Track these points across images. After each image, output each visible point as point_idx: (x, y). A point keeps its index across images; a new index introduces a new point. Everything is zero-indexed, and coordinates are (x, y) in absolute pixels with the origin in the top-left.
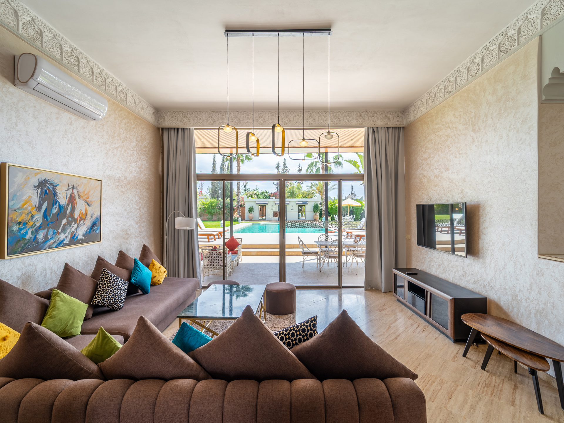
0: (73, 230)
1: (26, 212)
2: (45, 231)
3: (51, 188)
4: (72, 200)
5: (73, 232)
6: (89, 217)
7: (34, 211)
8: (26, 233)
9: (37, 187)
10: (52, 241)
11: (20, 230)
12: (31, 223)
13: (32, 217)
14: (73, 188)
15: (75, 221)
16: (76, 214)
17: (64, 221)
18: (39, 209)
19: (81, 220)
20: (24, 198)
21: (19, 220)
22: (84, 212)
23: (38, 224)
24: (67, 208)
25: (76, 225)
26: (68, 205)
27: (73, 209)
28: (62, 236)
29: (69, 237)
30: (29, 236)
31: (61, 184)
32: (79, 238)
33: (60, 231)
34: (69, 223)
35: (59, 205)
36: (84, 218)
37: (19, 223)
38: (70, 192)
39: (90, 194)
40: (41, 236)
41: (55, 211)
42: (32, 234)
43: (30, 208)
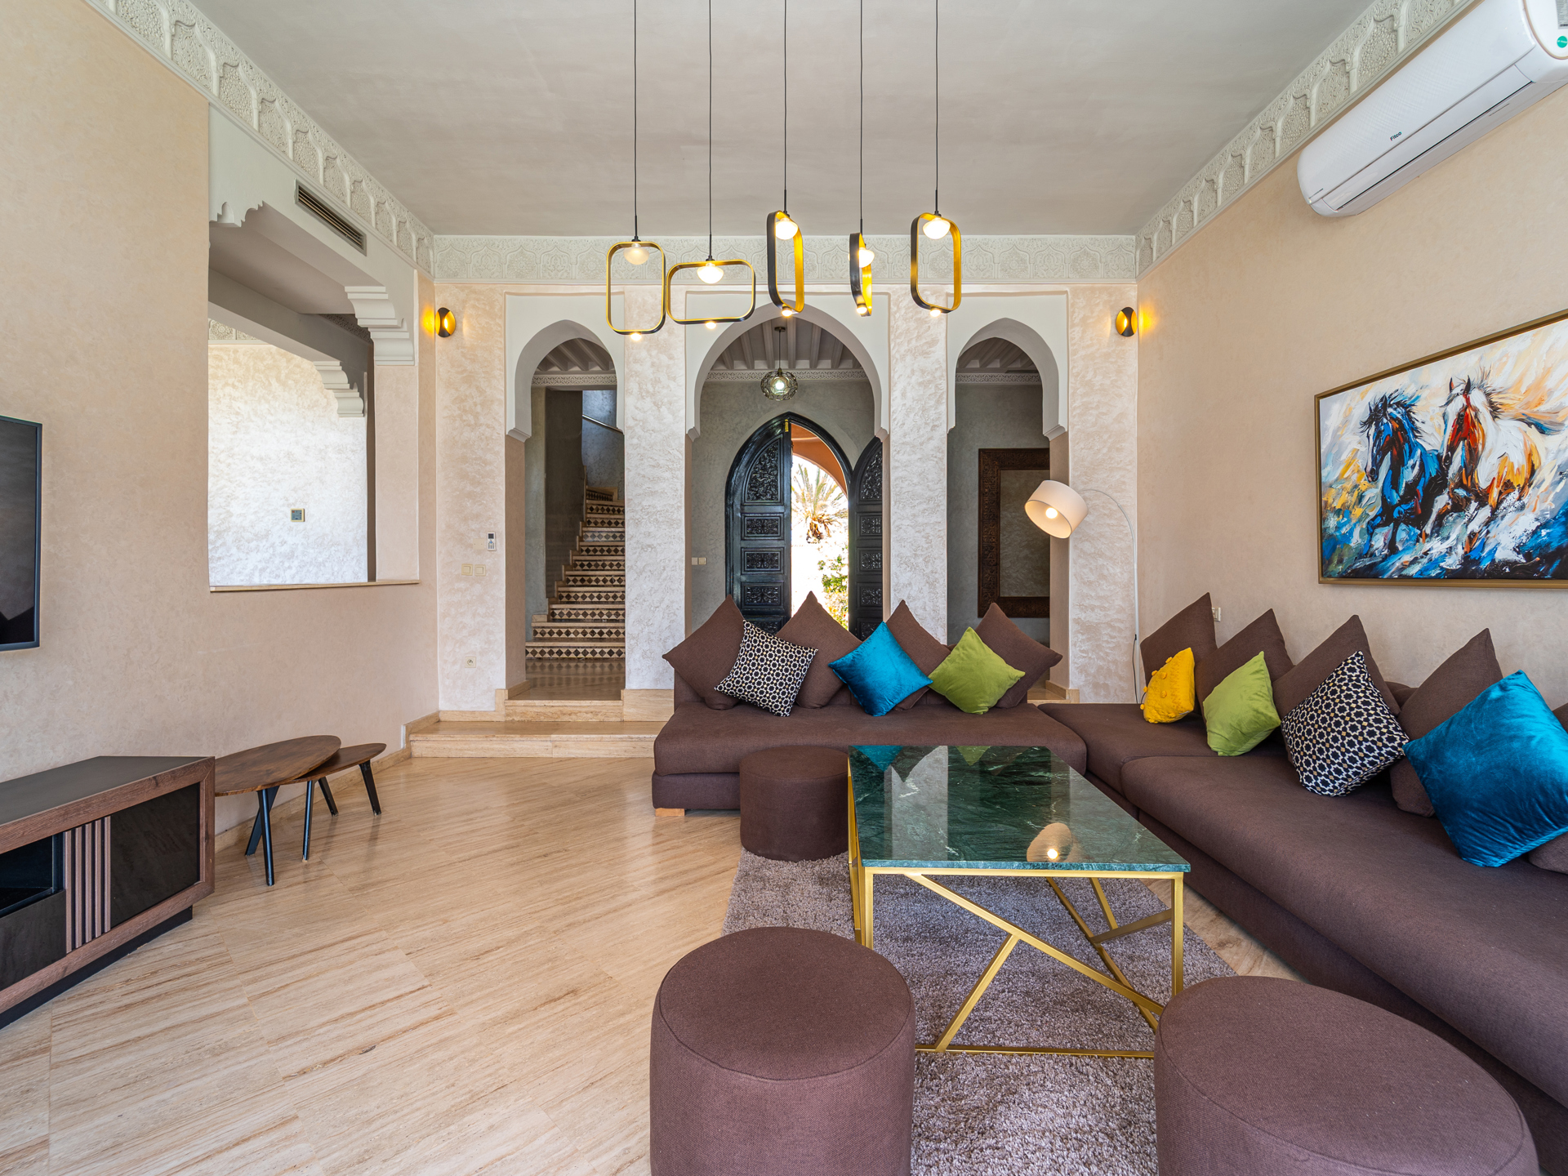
0: (1474, 526)
1: (1349, 485)
2: (1388, 530)
3: (1398, 413)
4: (1465, 429)
5: (1472, 536)
6: (1546, 474)
7: (1364, 484)
8: (1351, 532)
9: (1367, 423)
10: (1407, 558)
11: (1338, 528)
12: (1358, 512)
13: (1361, 498)
14: (1468, 388)
15: (1482, 498)
16: (1484, 475)
17: (1442, 501)
18: (1373, 475)
20: (1345, 456)
21: (1338, 505)
22: (1518, 459)
23: (1372, 514)
24: (1449, 459)
25: (1485, 512)
26: (1452, 448)
27: (1473, 458)
28: (1437, 546)
29: (1460, 551)
30: (1356, 540)
31: (1424, 394)
32: (1500, 555)
33: (1428, 529)
34: (1458, 506)
35: (1424, 453)
36: (1519, 481)
37: (1338, 512)
38: (1460, 402)
40: (1379, 542)
41: (1409, 475)
42: (1361, 536)
43: (1355, 477)
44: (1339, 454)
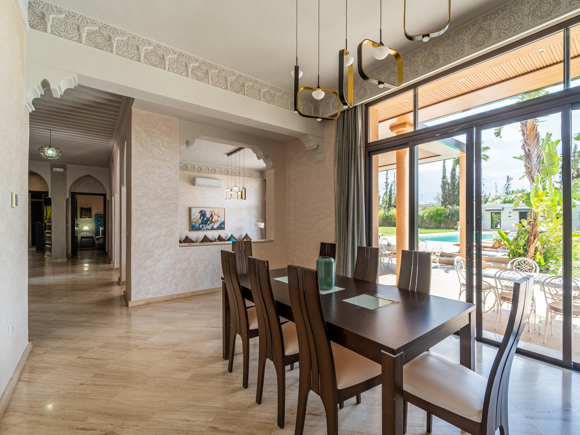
0: (212, 225)
1: (196, 219)
2: (202, 225)
3: (204, 212)
4: (212, 216)
5: (212, 226)
6: (219, 221)
7: (199, 219)
8: (196, 225)
9: (200, 212)
10: (205, 228)
11: (194, 224)
12: (198, 223)
13: (198, 221)
14: (212, 212)
15: (213, 222)
16: (213, 220)
17: (209, 222)
18: (200, 219)
19: (216, 222)
20: (196, 216)
21: (194, 221)
22: (217, 219)
23: (200, 223)
24: (210, 218)
25: (214, 224)
26: (210, 217)
27: (212, 218)
28: (208, 227)
29: (211, 227)
30: (197, 226)
31: (207, 211)
32: (215, 228)
33: (207, 225)
34: (211, 223)
35: (207, 217)
36: (217, 221)
37: (194, 222)
38: (211, 213)
39: (219, 213)
40: (201, 226)
41: (205, 219)
42: (198, 225)
43: (197, 218)
44: (195, 215)
